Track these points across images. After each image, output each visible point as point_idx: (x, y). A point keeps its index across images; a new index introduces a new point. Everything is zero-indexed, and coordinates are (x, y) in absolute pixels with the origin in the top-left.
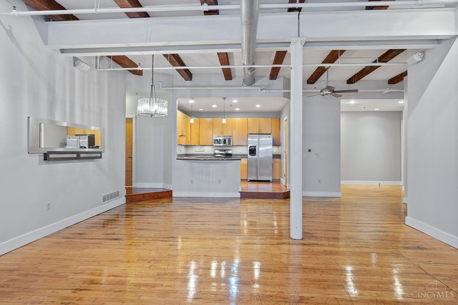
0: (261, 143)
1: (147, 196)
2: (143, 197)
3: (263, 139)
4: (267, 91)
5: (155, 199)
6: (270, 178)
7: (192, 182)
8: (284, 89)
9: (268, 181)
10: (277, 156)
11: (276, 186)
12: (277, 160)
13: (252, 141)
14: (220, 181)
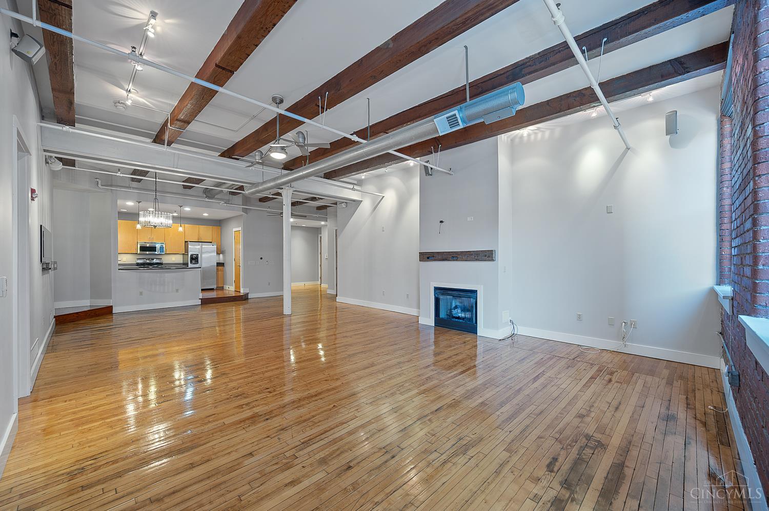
0: (203, 251)
1: (82, 315)
2: (77, 317)
3: (205, 246)
4: (228, 205)
5: (92, 317)
6: (214, 287)
7: (141, 293)
8: (242, 205)
9: (212, 289)
10: (220, 264)
11: (220, 292)
12: (220, 268)
13: (193, 249)
14: (177, 291)
